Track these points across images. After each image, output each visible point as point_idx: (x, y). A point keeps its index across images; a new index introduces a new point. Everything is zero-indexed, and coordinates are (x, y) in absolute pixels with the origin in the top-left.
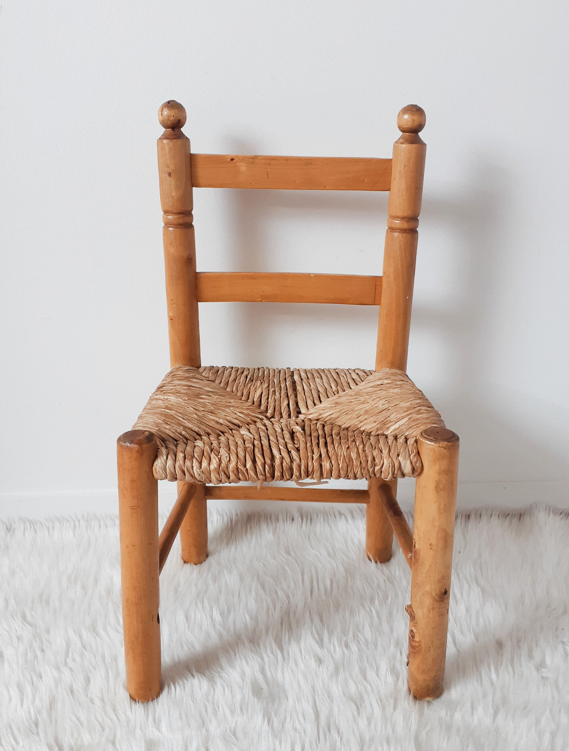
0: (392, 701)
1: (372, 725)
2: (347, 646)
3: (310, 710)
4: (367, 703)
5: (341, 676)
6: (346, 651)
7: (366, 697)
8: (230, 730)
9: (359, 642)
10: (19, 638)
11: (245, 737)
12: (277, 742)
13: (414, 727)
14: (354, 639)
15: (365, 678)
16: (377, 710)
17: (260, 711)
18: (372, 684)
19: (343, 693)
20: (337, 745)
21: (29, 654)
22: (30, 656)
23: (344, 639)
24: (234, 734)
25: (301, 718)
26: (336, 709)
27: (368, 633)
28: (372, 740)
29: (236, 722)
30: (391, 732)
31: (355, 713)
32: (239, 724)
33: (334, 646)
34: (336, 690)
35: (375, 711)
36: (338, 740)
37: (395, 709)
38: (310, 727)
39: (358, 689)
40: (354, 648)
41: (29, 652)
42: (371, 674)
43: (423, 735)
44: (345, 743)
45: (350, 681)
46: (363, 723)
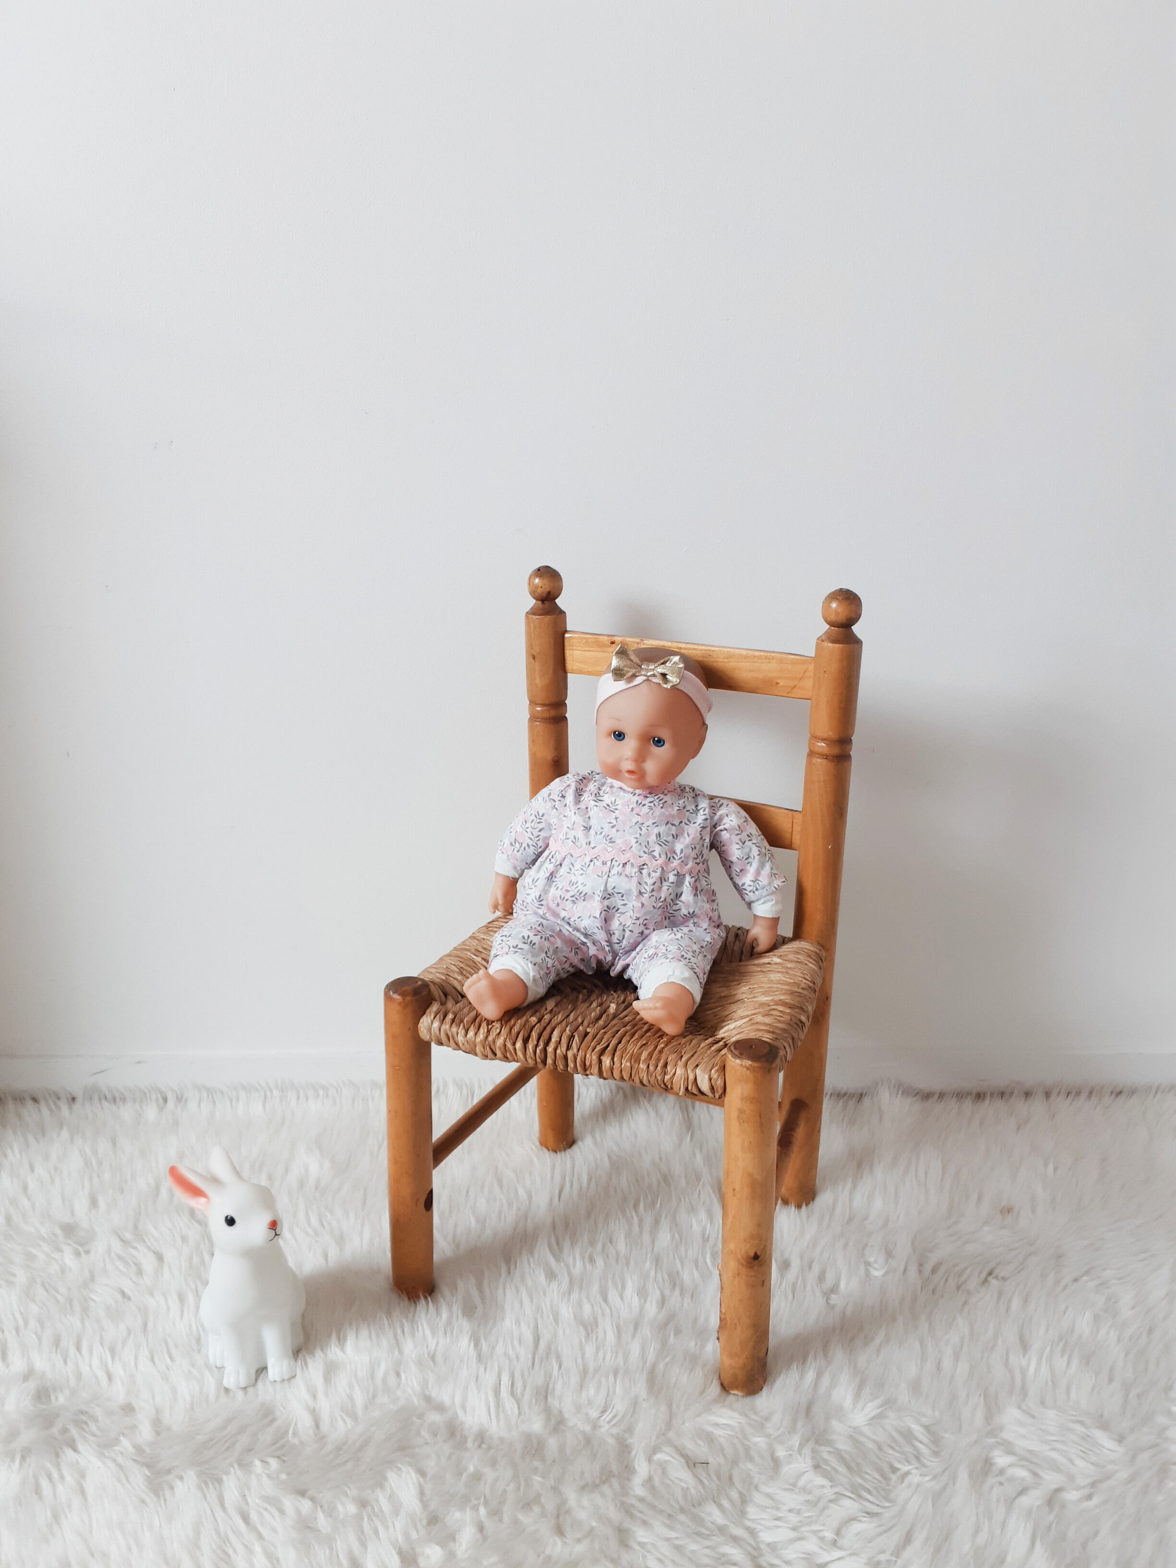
0: (632, 1328)
1: (601, 1354)
2: (592, 1260)
3: (528, 1335)
4: (600, 1329)
5: (575, 1296)
6: (588, 1266)
7: (600, 1320)
8: (429, 1354)
9: (608, 1256)
10: (184, 1239)
11: (445, 1362)
12: (482, 1369)
13: (651, 1356)
14: (603, 1251)
15: (605, 1299)
16: (611, 1336)
17: (467, 1333)
18: (613, 1307)
19: (574, 1315)
20: (553, 1375)
21: (194, 1258)
22: (196, 1260)
23: (590, 1250)
24: (433, 1358)
25: (516, 1342)
26: (560, 1333)
27: (622, 1245)
28: (597, 1371)
29: (437, 1343)
30: (622, 1363)
31: (583, 1340)
32: (440, 1346)
33: (574, 1259)
34: (566, 1312)
35: (607, 1338)
36: (556, 1368)
37: (634, 1336)
38: (525, 1353)
39: (594, 1312)
40: (600, 1262)
41: (194, 1255)
42: (613, 1295)
43: (661, 1366)
44: (563, 1372)
45: (585, 1301)
46: (590, 1350)
